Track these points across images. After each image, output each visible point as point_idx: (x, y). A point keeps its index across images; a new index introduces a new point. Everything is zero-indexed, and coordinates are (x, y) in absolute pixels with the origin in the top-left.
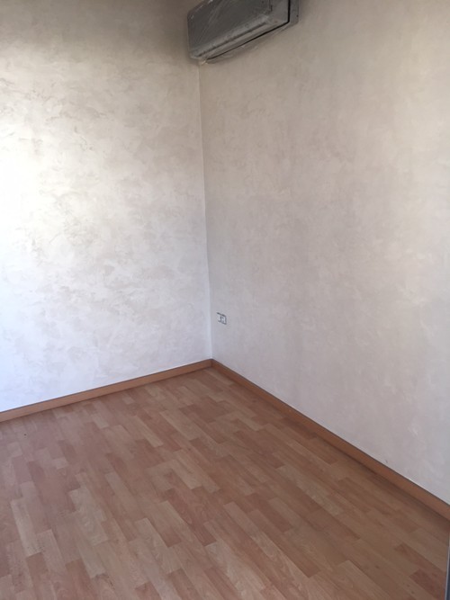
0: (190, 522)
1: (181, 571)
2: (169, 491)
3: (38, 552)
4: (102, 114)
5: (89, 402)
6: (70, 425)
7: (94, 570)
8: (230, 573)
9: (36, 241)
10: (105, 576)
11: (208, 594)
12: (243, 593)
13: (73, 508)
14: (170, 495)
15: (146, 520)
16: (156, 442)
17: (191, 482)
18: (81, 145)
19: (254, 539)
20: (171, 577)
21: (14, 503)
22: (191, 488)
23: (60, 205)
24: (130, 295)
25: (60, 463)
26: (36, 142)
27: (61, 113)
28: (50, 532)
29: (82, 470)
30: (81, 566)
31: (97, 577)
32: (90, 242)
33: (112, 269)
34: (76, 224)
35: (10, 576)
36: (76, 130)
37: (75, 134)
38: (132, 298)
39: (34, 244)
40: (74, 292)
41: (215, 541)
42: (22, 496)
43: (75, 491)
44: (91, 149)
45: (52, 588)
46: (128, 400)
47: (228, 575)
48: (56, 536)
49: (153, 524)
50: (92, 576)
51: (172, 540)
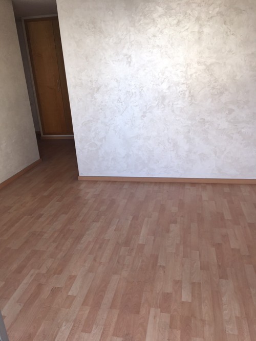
0: (220, 264)
1: (199, 284)
2: (219, 244)
3: (144, 243)
4: (244, 11)
5: (205, 185)
6: (190, 194)
7: (161, 262)
8: (225, 299)
9: (192, 91)
10: (164, 267)
11: (206, 301)
12: (225, 312)
13: (168, 231)
14: (218, 246)
15: (198, 252)
16: (228, 216)
17: (234, 244)
18: (227, 32)
19: (251, 289)
20: (193, 284)
21: (146, 219)
22: (232, 247)
23: (208, 70)
24: (243, 128)
25: (174, 209)
26: (200, 33)
27: (217, 13)
28: (153, 238)
29: (182, 216)
30: (157, 257)
31: (160, 266)
32: (222, 93)
33: (233, 110)
34: (215, 82)
35: (128, 248)
36: (225, 23)
37: (224, 26)
38: (243, 130)
39: (190, 92)
40: (207, 122)
41: (228, 279)
42: (151, 217)
43: (173, 225)
44: (233, 34)
45: (141, 260)
46: (227, 190)
47: (223, 299)
48: (154, 240)
49: (200, 255)
50: (159, 264)
51: (204, 267)
